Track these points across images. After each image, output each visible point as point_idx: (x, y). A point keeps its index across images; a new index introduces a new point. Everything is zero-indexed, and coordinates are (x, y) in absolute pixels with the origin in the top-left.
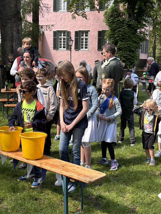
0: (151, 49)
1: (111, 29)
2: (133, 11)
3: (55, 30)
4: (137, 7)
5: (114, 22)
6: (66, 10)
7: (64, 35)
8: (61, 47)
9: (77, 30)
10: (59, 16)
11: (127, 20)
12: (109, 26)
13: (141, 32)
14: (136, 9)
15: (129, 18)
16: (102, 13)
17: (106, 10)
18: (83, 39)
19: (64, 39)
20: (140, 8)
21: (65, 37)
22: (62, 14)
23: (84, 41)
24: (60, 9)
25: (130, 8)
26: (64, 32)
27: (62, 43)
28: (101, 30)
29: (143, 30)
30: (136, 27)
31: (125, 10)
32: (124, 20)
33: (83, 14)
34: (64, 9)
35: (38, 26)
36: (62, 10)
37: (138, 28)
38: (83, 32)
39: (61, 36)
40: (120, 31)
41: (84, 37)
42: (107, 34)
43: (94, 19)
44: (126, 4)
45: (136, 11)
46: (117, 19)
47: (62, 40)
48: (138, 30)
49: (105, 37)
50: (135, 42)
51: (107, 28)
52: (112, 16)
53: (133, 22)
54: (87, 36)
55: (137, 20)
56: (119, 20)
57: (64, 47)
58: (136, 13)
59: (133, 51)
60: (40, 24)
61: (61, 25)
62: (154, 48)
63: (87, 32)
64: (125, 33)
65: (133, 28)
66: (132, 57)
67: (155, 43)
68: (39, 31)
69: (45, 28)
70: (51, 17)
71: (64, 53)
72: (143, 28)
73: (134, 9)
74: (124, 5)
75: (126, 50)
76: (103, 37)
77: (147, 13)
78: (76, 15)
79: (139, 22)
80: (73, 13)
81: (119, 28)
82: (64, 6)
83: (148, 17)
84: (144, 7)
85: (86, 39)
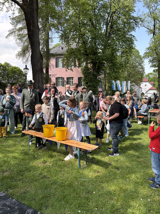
0: (104, 86)
1: (85, 77)
2: (95, 68)
3: (57, 77)
4: (97, 66)
5: (86, 73)
6: (62, 67)
7: (61, 79)
8: (59, 85)
9: (68, 77)
10: (58, 70)
11: (92, 72)
12: (84, 75)
13: (99, 78)
14: (96, 67)
15: (93, 71)
16: (80, 68)
17: (82, 67)
18: (70, 81)
19: (61, 81)
20: (98, 66)
21: (62, 80)
22: (60, 69)
23: (71, 82)
24: (59, 67)
25: (94, 66)
26: (61, 78)
27: (60, 83)
28: (79, 77)
29: (100, 77)
30: (97, 75)
31: (91, 67)
32: (91, 72)
33: (71, 69)
34: (61, 67)
35: (48, 75)
36: (60, 67)
37: (98, 76)
38: (70, 78)
39: (59, 79)
40: (89, 77)
41: (71, 80)
42: (83, 79)
43: (76, 71)
44: (92, 64)
45: (96, 68)
46: (87, 71)
47: (60, 82)
48: (98, 77)
49: (82, 80)
50: (96, 83)
51: (82, 76)
52: (85, 70)
53: (95, 73)
54: (72, 80)
55: (97, 72)
56: (89, 72)
57: (61, 85)
58: (96, 69)
59: (95, 87)
60: (50, 74)
61: (59, 74)
62: (105, 86)
63: (72, 78)
64: (91, 78)
65: (95, 76)
66: (95, 90)
67: (105, 83)
68: (49, 77)
69: (52, 76)
70: (54, 70)
71: (61, 88)
72: (100, 76)
73: (95, 66)
74: (91, 65)
75: (92, 87)
76: (81, 80)
77: (102, 69)
78: (67, 70)
79: (98, 73)
80: (66, 68)
81: (88, 76)
82: (61, 65)
83: (103, 70)
84: (100, 66)
85: (72, 81)
